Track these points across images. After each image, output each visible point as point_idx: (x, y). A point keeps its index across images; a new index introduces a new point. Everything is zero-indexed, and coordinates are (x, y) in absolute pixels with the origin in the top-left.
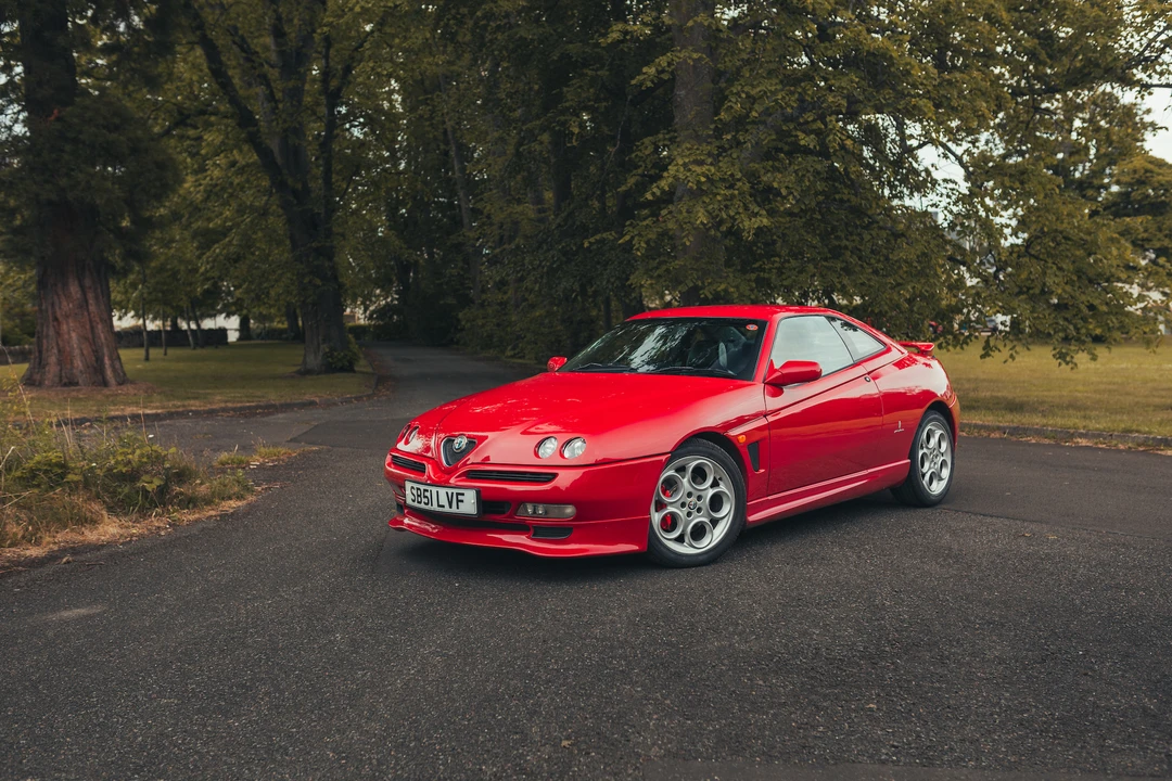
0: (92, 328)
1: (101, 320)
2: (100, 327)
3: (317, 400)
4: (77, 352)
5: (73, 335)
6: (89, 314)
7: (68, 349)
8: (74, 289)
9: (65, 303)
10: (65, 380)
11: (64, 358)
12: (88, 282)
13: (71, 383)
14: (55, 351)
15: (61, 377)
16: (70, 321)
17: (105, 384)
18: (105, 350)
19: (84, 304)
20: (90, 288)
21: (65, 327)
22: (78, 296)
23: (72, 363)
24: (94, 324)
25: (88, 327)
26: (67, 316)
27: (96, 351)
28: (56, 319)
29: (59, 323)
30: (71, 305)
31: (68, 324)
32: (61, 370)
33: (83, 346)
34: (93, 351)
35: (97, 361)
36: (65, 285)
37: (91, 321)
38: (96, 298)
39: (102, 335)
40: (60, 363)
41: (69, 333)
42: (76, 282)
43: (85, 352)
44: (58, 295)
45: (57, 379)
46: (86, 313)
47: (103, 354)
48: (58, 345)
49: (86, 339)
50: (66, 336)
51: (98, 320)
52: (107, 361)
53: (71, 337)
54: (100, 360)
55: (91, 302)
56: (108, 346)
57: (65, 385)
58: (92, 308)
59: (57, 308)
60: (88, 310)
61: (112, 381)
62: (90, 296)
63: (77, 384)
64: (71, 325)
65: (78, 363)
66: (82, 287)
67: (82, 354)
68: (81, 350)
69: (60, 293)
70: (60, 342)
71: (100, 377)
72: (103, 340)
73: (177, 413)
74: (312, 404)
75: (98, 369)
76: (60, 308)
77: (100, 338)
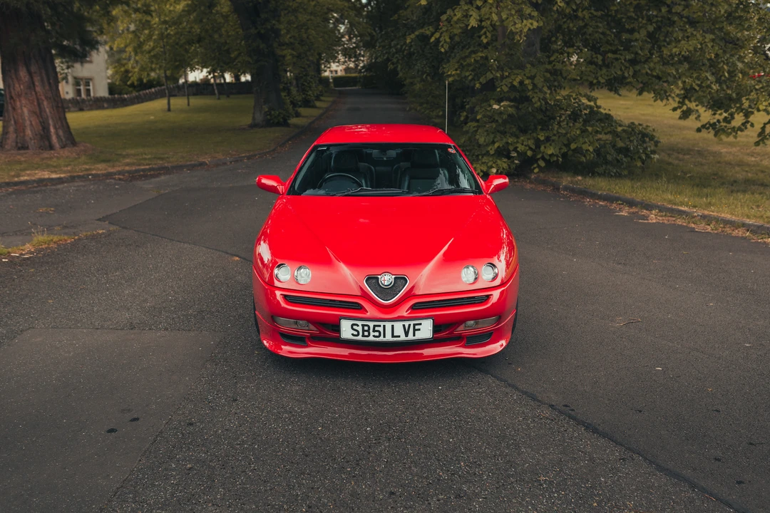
0: (39, 105)
1: (46, 98)
2: (45, 103)
3: (207, 160)
4: (28, 123)
5: (25, 110)
6: (36, 94)
7: (21, 121)
8: (23, 73)
9: (17, 85)
10: (20, 145)
11: (20, 129)
12: (33, 68)
13: (23, 147)
14: (13, 122)
15: (17, 143)
16: (22, 99)
17: (51, 147)
18: (51, 122)
19: (32, 85)
20: (35, 73)
21: (18, 103)
22: (27, 79)
23: (24, 132)
24: (40, 101)
25: (36, 103)
26: (19, 96)
27: (44, 122)
28: (11, 98)
29: (14, 101)
30: (22, 87)
31: (20, 101)
32: (17, 137)
33: (32, 119)
34: (40, 122)
35: (44, 128)
36: (16, 71)
37: (38, 100)
38: (42, 81)
39: (47, 110)
40: (16, 131)
41: (22, 109)
42: (25, 69)
43: (33, 123)
44: (12, 79)
45: (14, 144)
46: (33, 93)
47: (49, 124)
48: (14, 117)
49: (35, 113)
50: (20, 111)
51: (43, 98)
52: (52, 130)
53: (23, 112)
54: (45, 128)
55: (37, 83)
56: (52, 118)
57: (19, 149)
58: (38, 89)
59: (12, 91)
60: (35, 91)
61: (57, 146)
62: (37, 80)
63: (27, 148)
64: (24, 102)
65: (29, 132)
66: (30, 74)
67: (31, 124)
68: (31, 122)
69: (14, 77)
70: (16, 116)
71: (47, 143)
72: (49, 114)
73: (79, 177)
74: (202, 164)
75: (44, 136)
76: (14, 89)
77: (45, 112)
